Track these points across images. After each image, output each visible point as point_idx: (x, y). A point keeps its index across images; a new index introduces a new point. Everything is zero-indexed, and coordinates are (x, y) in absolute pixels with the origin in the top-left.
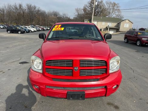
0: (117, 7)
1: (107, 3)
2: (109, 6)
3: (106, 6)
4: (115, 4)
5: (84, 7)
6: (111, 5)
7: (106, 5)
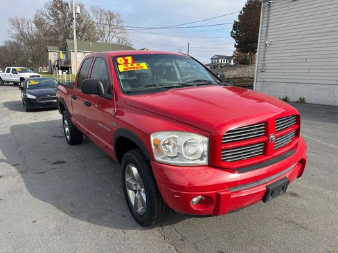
0: (118, 22)
1: (95, 12)
2: (99, 17)
3: (94, 18)
4: (111, 16)
5: (36, 16)
6: (104, 17)
7: (91, 14)
